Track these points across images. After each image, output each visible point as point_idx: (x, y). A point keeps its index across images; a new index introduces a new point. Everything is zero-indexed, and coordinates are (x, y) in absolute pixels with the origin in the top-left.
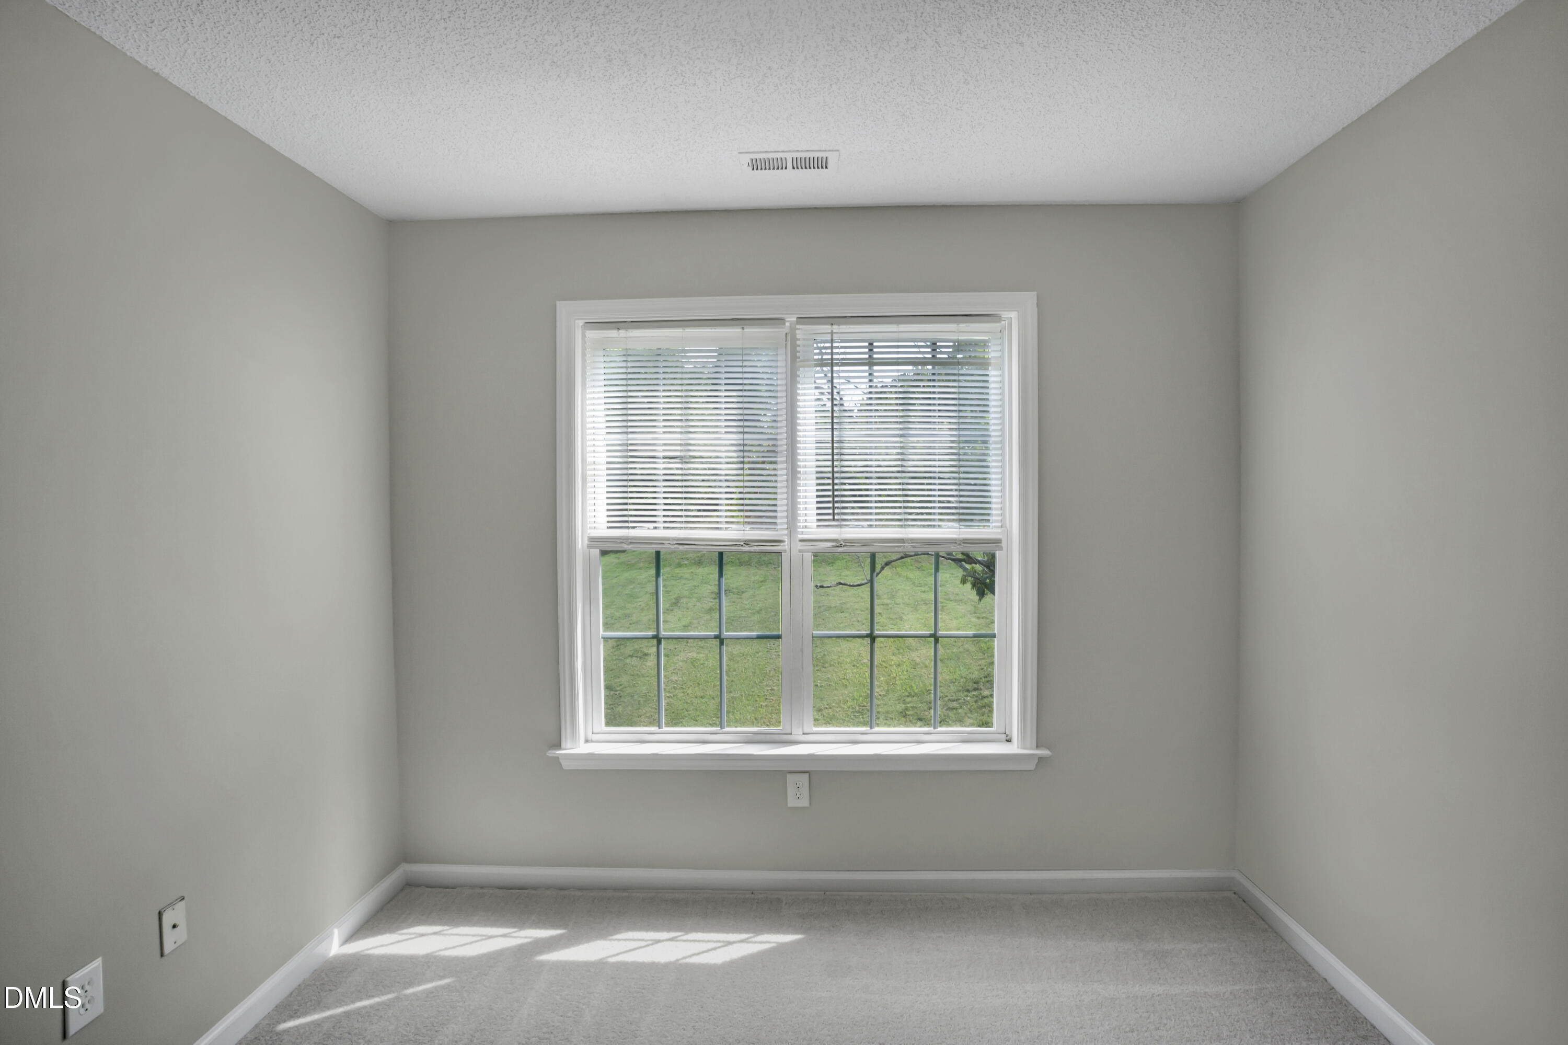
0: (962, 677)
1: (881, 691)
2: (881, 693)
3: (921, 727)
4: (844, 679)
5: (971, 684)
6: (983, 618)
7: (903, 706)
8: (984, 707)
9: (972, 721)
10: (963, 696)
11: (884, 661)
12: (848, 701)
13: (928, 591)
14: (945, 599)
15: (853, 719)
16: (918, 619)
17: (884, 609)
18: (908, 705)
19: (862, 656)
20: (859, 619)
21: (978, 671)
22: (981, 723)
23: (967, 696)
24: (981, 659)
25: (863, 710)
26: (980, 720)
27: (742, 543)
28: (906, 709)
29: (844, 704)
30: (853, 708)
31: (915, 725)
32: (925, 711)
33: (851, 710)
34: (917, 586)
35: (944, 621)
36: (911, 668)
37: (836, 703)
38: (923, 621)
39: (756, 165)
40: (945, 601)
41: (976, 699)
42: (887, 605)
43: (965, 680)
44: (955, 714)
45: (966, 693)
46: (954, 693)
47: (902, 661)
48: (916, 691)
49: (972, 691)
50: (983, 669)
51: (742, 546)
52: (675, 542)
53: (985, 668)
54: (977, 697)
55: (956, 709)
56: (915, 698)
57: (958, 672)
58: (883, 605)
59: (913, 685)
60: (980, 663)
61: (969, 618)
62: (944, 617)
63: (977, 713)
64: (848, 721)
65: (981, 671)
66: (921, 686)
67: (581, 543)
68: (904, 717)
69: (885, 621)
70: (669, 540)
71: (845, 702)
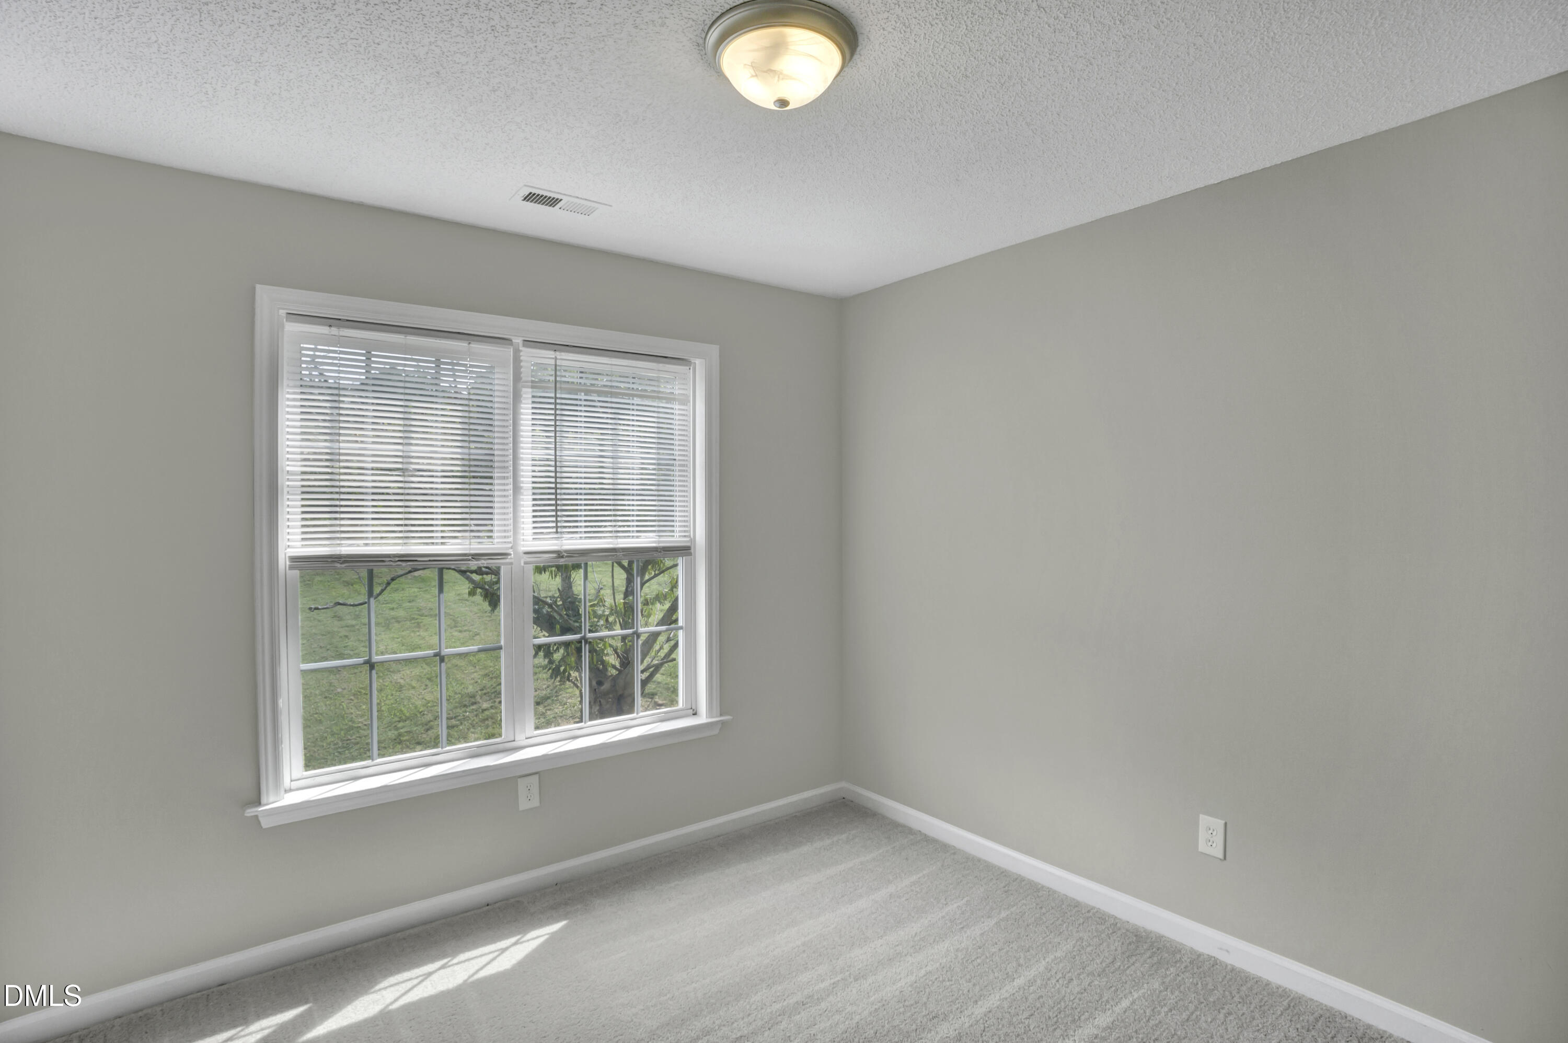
0: (456, 693)
1: (365, 720)
2: (366, 723)
3: (421, 751)
4: (317, 713)
5: (467, 699)
6: (465, 631)
7: (396, 732)
8: (487, 719)
9: (476, 736)
10: (461, 712)
11: (362, 688)
12: (326, 738)
13: (397, 608)
14: (419, 615)
15: (338, 757)
16: (393, 638)
17: (350, 631)
18: (402, 730)
19: (334, 686)
20: (322, 645)
21: (472, 684)
22: (487, 735)
23: (466, 712)
24: (474, 672)
25: (347, 744)
26: (485, 733)
27: (470, 557)
28: (400, 735)
29: (322, 741)
30: (335, 744)
31: (413, 750)
32: (422, 733)
33: (333, 747)
34: (383, 603)
35: (424, 638)
36: (397, 691)
37: (313, 742)
38: (399, 640)
39: (531, 197)
40: (419, 617)
41: (475, 713)
42: (353, 626)
43: (460, 696)
44: (456, 732)
45: (463, 709)
46: (451, 710)
47: (384, 685)
48: (408, 715)
49: (470, 706)
50: (476, 682)
51: (469, 560)
52: (397, 559)
53: (479, 681)
54: (476, 711)
55: (457, 726)
56: (407, 722)
57: (451, 689)
58: (347, 626)
59: (403, 709)
60: (473, 676)
61: (451, 633)
62: (422, 634)
63: (480, 726)
64: (333, 760)
65: (475, 685)
66: (413, 708)
67: (283, 562)
68: (399, 743)
69: (355, 644)
70: (390, 557)
71: (324, 739)
